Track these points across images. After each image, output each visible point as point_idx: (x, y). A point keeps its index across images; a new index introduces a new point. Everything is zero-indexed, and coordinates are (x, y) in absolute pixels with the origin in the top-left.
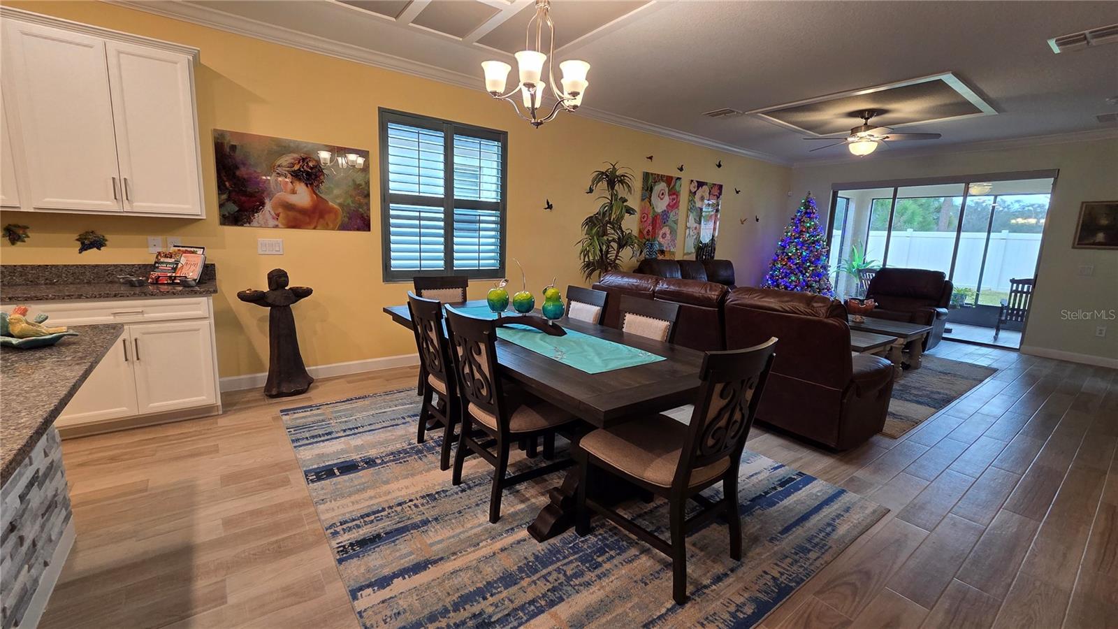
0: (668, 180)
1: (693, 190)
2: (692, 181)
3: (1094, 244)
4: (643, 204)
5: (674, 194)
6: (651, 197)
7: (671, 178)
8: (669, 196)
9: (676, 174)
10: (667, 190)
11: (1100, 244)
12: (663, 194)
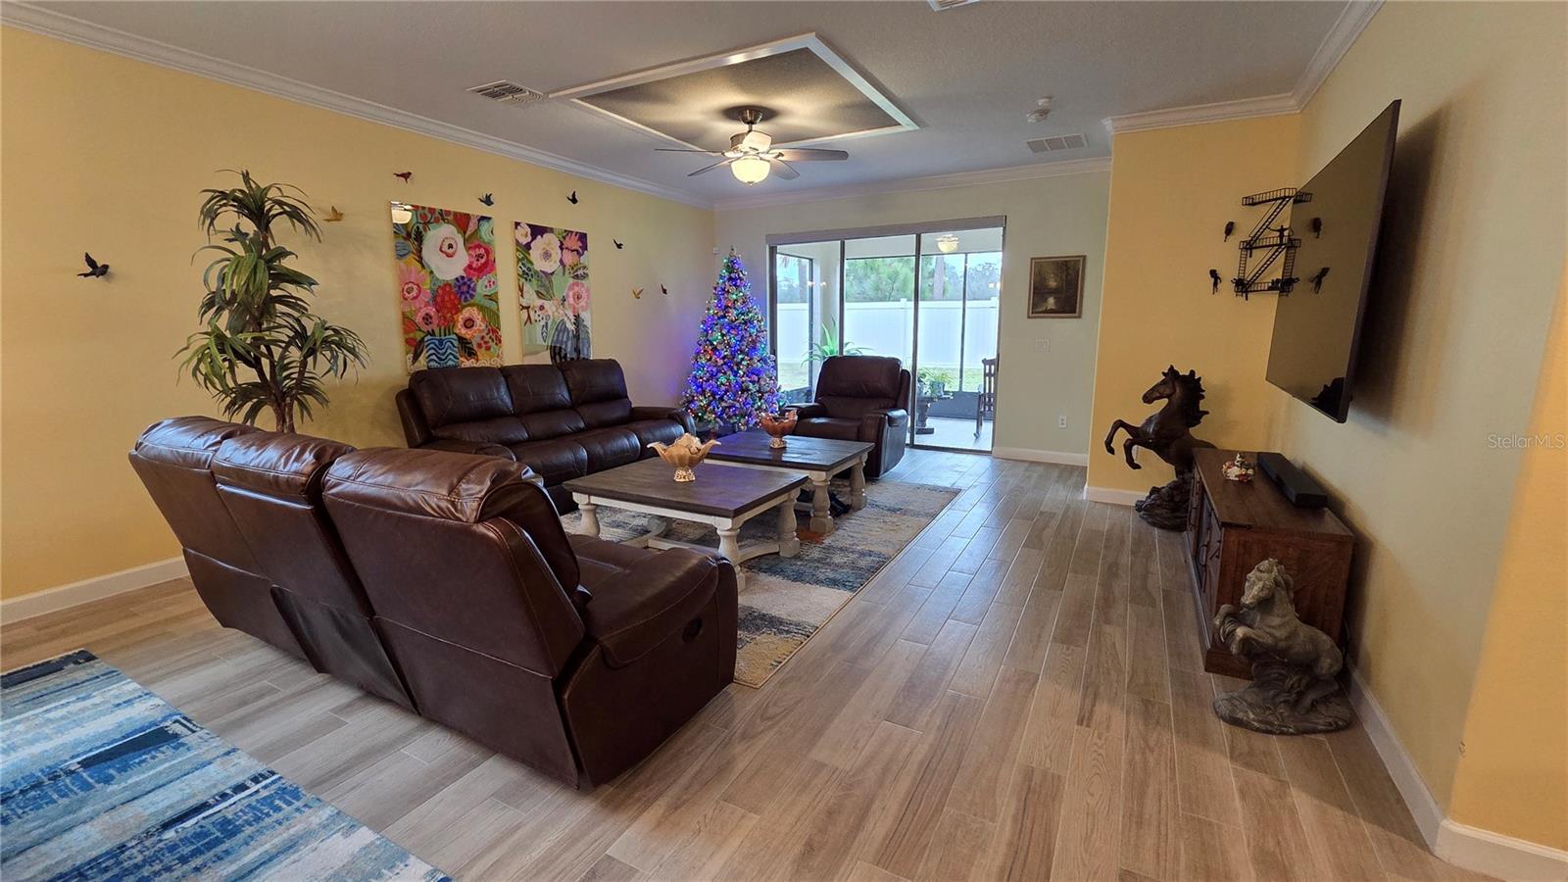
0: (461, 221)
1: (524, 241)
2: (517, 224)
3: (1046, 311)
4: (402, 263)
5: (479, 246)
6: (420, 251)
7: (467, 217)
8: (468, 249)
9: (478, 209)
10: (460, 240)
11: (1052, 311)
12: (450, 246)
